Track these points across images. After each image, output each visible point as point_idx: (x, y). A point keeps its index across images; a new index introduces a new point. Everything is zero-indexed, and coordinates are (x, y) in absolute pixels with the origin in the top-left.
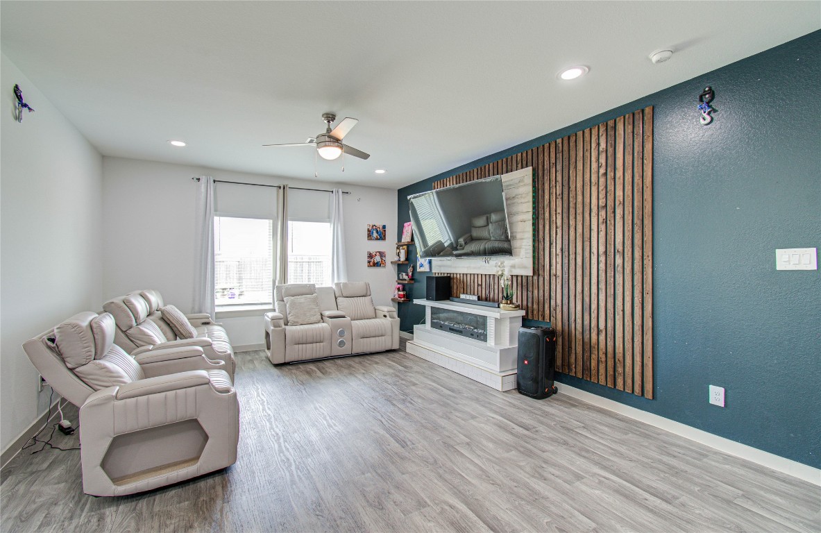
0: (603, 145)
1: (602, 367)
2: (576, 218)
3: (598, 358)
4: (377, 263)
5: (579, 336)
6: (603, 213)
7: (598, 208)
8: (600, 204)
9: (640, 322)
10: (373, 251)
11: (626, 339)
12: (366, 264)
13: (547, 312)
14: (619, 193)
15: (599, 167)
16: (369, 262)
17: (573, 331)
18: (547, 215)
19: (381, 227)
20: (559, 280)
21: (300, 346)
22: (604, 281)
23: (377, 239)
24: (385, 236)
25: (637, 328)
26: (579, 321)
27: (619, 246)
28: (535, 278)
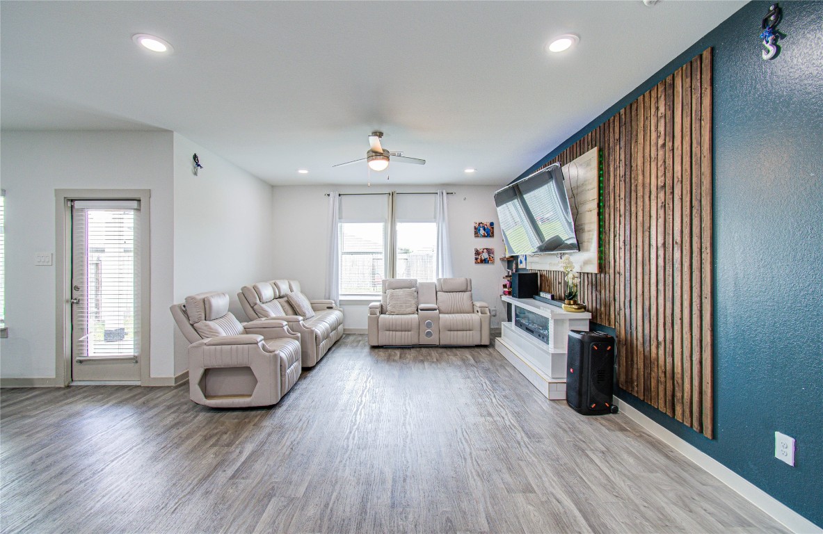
0: (662, 109)
1: (661, 388)
2: (636, 203)
3: (658, 377)
4: (485, 260)
5: (640, 348)
6: (661, 195)
7: (657, 189)
8: (659, 183)
9: (698, 336)
10: (480, 248)
11: (684, 357)
12: (474, 261)
13: (613, 316)
14: (678, 168)
15: (658, 137)
16: (476, 259)
17: (635, 341)
18: (612, 202)
19: (488, 224)
20: (622, 279)
21: (391, 332)
22: (663, 279)
23: (484, 236)
24: (493, 233)
25: (696, 342)
26: (640, 329)
27: (677, 238)
28: (603, 275)
